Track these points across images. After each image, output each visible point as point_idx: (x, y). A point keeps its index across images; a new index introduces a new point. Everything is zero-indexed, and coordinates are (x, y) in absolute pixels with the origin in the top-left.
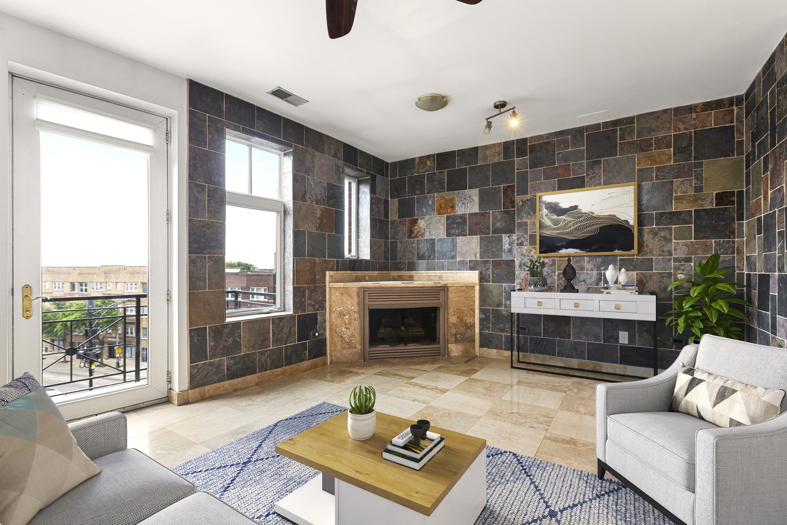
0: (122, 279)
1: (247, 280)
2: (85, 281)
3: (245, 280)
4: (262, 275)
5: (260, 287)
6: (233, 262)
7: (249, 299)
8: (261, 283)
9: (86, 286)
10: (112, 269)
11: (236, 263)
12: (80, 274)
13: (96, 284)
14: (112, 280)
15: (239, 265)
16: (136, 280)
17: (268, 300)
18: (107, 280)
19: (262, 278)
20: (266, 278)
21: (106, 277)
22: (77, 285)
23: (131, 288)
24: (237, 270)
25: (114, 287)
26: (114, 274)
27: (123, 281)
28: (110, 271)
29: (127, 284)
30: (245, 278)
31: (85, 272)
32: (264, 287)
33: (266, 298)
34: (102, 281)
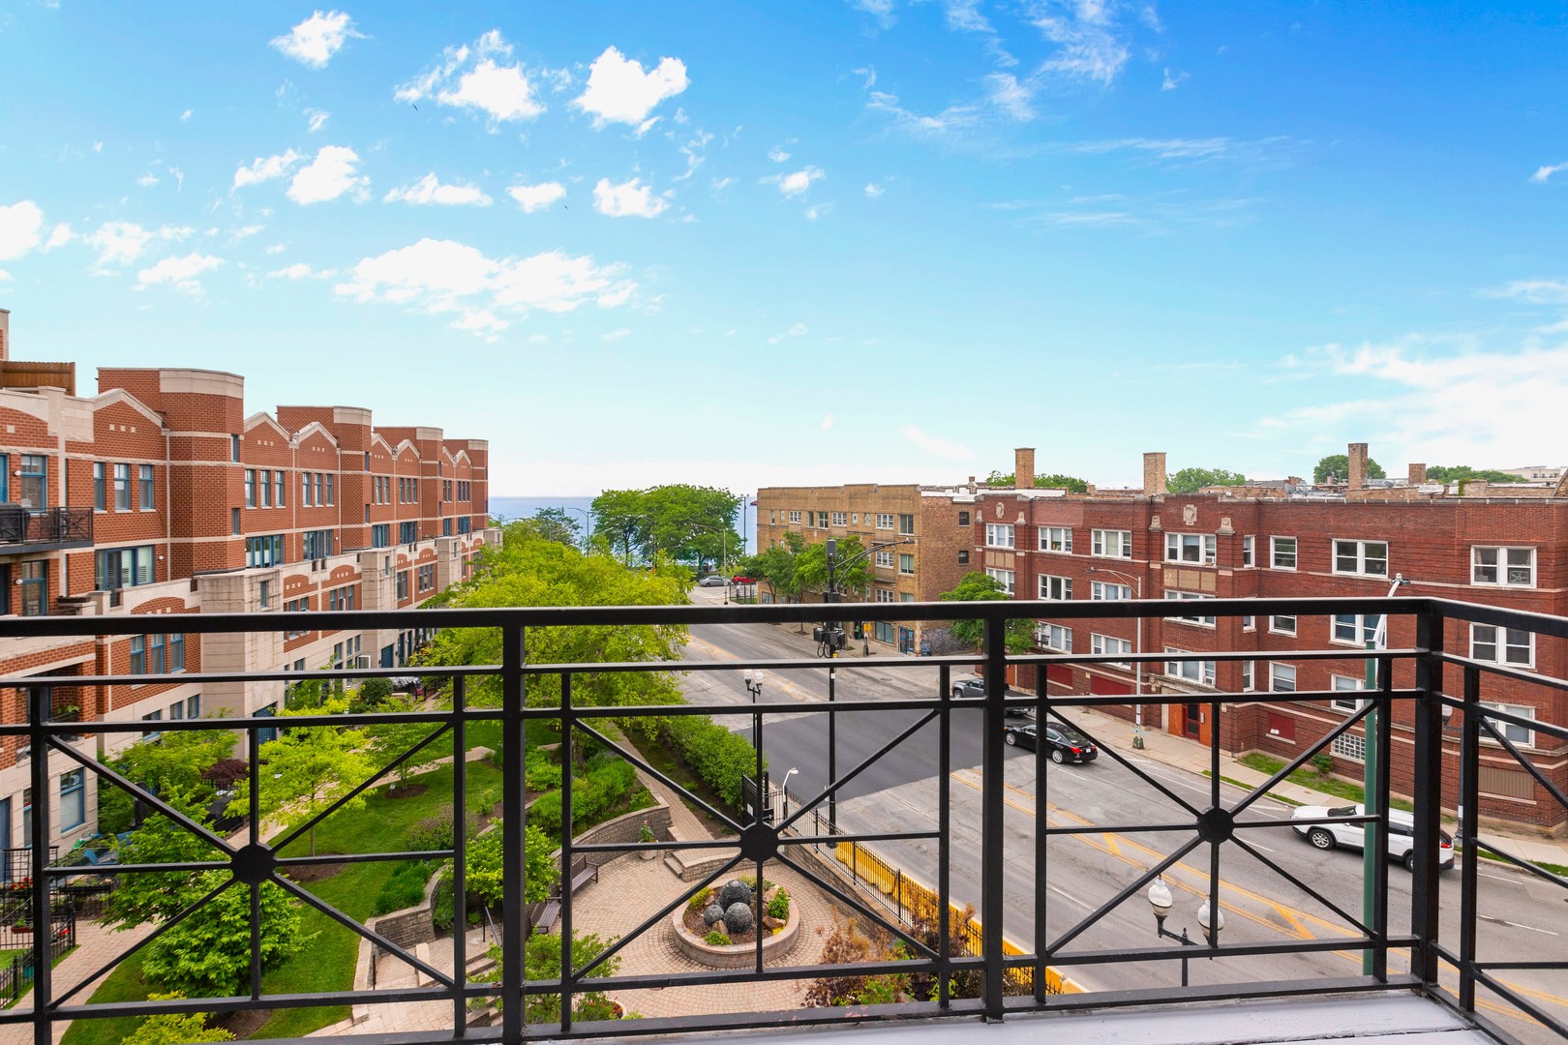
0: (872, 508)
1: (1085, 513)
2: (826, 510)
3: (1082, 513)
4: (1120, 504)
5: (1115, 528)
6: (1047, 477)
7: (1090, 554)
8: (1116, 522)
9: (827, 517)
10: (859, 491)
11: (1052, 476)
12: (819, 498)
13: (840, 516)
14: (858, 509)
15: (1058, 482)
16: (891, 509)
17: (1133, 558)
18: (853, 509)
19: (1119, 509)
20: (1129, 510)
21: (851, 504)
22: (816, 516)
23: (885, 523)
24: (1058, 493)
25: (862, 520)
26: (862, 498)
27: (873, 511)
28: (856, 494)
29: (879, 517)
30: (1080, 510)
31: (825, 496)
32: (1122, 529)
33: (1128, 555)
34: (846, 510)
